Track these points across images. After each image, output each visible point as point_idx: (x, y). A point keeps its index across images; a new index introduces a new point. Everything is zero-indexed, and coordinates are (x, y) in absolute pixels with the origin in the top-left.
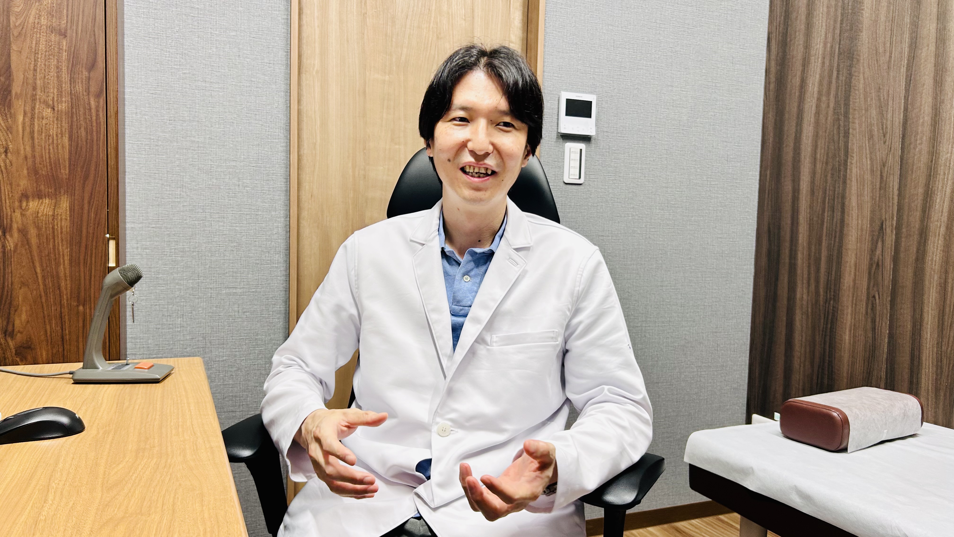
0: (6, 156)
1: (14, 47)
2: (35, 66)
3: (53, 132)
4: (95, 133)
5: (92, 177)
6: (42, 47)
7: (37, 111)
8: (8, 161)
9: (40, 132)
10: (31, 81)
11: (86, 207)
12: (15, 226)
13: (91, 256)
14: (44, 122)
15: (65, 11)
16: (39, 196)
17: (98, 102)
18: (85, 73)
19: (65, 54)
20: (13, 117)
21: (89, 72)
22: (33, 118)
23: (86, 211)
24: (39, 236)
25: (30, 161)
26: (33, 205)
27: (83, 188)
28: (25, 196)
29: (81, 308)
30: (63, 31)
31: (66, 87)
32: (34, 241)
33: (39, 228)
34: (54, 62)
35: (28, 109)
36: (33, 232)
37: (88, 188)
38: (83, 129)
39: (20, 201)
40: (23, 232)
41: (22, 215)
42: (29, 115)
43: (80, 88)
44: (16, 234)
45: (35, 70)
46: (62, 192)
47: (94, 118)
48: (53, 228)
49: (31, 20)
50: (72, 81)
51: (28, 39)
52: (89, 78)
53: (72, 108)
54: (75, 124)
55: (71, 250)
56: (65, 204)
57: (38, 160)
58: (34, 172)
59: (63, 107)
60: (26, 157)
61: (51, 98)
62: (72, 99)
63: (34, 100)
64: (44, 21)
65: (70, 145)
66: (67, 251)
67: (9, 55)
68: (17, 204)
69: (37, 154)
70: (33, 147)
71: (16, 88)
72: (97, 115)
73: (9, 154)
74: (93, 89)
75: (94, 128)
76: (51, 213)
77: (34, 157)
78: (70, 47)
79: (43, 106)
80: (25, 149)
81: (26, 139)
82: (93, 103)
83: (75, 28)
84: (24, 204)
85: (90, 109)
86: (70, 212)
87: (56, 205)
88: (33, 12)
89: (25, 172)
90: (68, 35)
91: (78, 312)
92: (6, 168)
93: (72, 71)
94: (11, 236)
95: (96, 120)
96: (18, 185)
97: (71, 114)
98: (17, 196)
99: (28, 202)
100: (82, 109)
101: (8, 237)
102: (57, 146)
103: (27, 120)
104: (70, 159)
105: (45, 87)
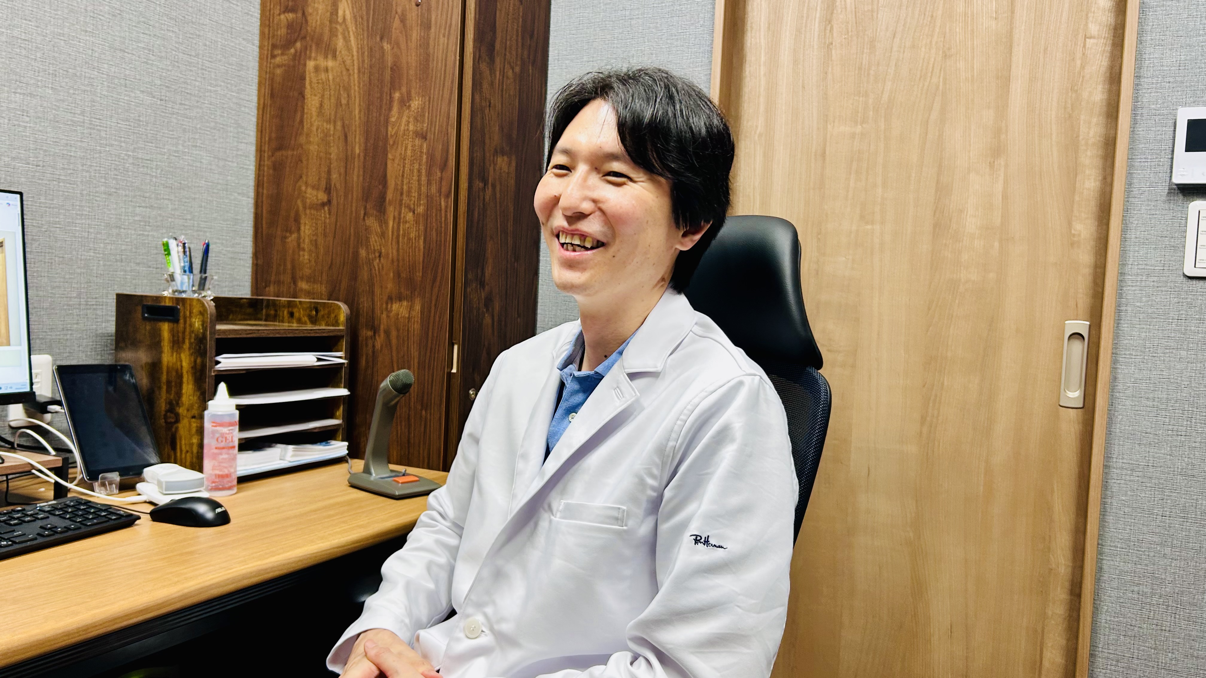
0: (380, 260)
1: (390, 156)
2: (403, 172)
3: (412, 235)
4: (443, 235)
5: (439, 279)
6: (409, 152)
7: (402, 216)
8: (380, 265)
9: (404, 236)
10: (399, 188)
11: (433, 308)
12: (382, 327)
13: (434, 360)
14: (407, 225)
15: (427, 114)
16: (400, 299)
17: (447, 202)
18: (439, 174)
19: (425, 157)
20: (386, 223)
21: (442, 173)
22: (399, 223)
23: (432, 315)
24: (398, 337)
25: (395, 264)
26: (395, 307)
27: (432, 290)
28: (390, 299)
29: (424, 412)
30: (424, 134)
31: (424, 189)
32: (394, 341)
33: (398, 330)
34: (416, 166)
35: (396, 214)
36: (394, 333)
37: (436, 290)
38: (434, 230)
39: (387, 304)
40: (387, 333)
41: (388, 316)
42: (397, 220)
43: (434, 189)
44: (382, 335)
45: (403, 176)
46: (416, 293)
47: (443, 219)
48: (408, 329)
49: (402, 128)
50: (429, 183)
51: (399, 147)
52: (441, 179)
53: (428, 210)
54: (429, 226)
55: (420, 353)
56: (418, 307)
57: (401, 264)
58: (398, 275)
59: (421, 210)
60: (393, 261)
61: (412, 202)
62: (428, 201)
63: (401, 205)
64: (411, 127)
65: (424, 248)
66: (416, 354)
67: (386, 164)
68: (384, 306)
69: (400, 258)
70: (398, 250)
71: (390, 195)
72: (446, 215)
73: (382, 259)
74: (444, 189)
75: (443, 229)
76: (407, 315)
77: (398, 260)
78: (428, 150)
79: (407, 210)
80: (392, 253)
81: (394, 244)
82: (443, 203)
83: (433, 129)
84: (389, 306)
85: (441, 210)
86: (421, 315)
87: (411, 308)
88: (404, 119)
89: (392, 274)
90: (428, 138)
91: (421, 417)
92: (379, 272)
93: (429, 174)
94: (379, 336)
95: (445, 220)
96: (387, 288)
97: (427, 216)
98: (385, 298)
99: (392, 304)
100: (434, 211)
101: (377, 337)
102: (415, 249)
103: (395, 225)
104: (423, 262)
105: (409, 191)
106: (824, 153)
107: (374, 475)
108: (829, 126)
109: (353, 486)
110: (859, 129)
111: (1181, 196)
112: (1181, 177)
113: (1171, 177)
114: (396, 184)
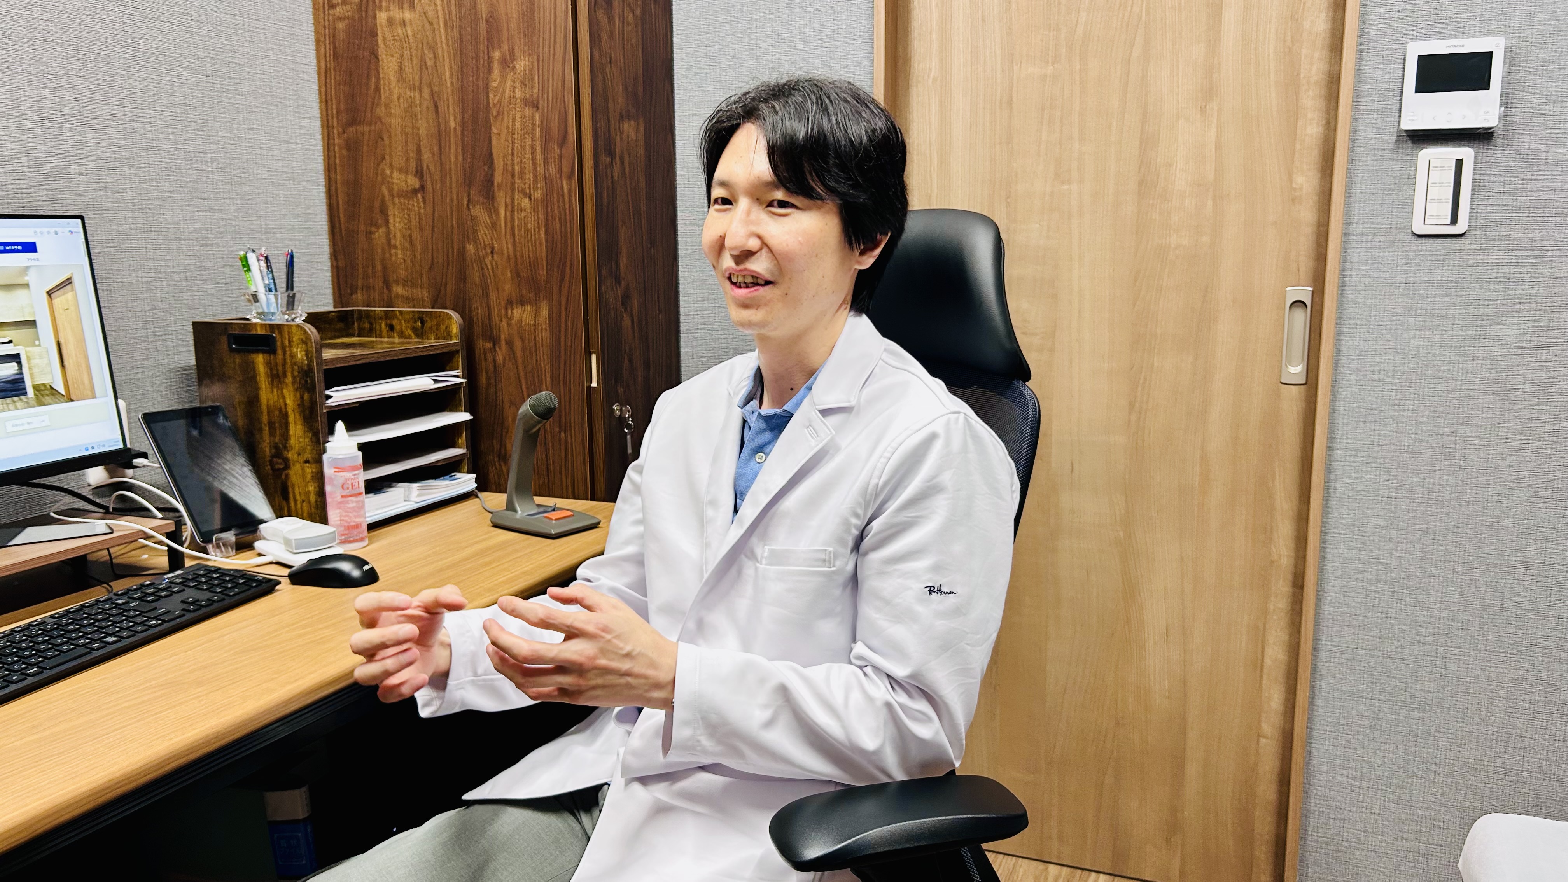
0: (492, 257)
1: (494, 130)
2: (513, 149)
3: (531, 226)
4: (568, 224)
5: (567, 278)
6: (518, 125)
7: (516, 202)
8: (494, 263)
9: (520, 226)
10: (510, 168)
11: (563, 313)
12: (503, 337)
13: (570, 374)
14: (523, 214)
15: (537, 77)
16: (522, 303)
17: (570, 185)
18: (557, 151)
19: (538, 130)
20: (497, 212)
21: (561, 150)
22: (513, 211)
23: (563, 319)
24: (523, 349)
25: (513, 260)
26: (517, 312)
27: (560, 291)
28: (510, 303)
29: (563, 435)
30: (535, 102)
31: (540, 169)
32: (519, 353)
33: (523, 340)
34: (529, 142)
35: (509, 200)
36: (518, 344)
37: (565, 292)
38: (557, 219)
39: (506, 309)
40: (510, 343)
41: (509, 325)
42: (510, 208)
43: (553, 170)
44: (504, 347)
45: (513, 154)
46: (542, 296)
47: (567, 206)
48: (535, 340)
49: (507, 95)
50: (546, 161)
51: (506, 118)
52: (561, 156)
53: (547, 195)
54: (550, 215)
55: (552, 365)
56: (544, 312)
57: (519, 260)
58: (517, 274)
59: (538, 194)
60: (509, 257)
61: (527, 185)
62: (546, 183)
63: (513, 190)
64: (518, 94)
65: (547, 241)
66: (548, 367)
67: (490, 140)
68: (503, 311)
69: (518, 254)
70: (514, 245)
71: (498, 178)
72: (570, 202)
73: (495, 256)
74: (566, 169)
75: (568, 218)
76: (532, 322)
77: (516, 257)
78: (542, 122)
79: (521, 195)
80: (508, 248)
81: (508, 237)
82: (565, 186)
83: (546, 96)
84: (510, 312)
85: (563, 195)
86: (549, 321)
87: (537, 313)
88: (509, 83)
89: (509, 274)
90: (540, 106)
91: (560, 440)
92: (493, 271)
93: (545, 150)
94: (500, 348)
95: (569, 207)
96: (504, 290)
97: (546, 201)
98: (503, 303)
99: (512, 309)
100: (555, 195)
101: (497, 349)
102: (535, 242)
103: (508, 214)
104: (547, 257)
105: (522, 173)
106: (1011, 101)
107: (520, 512)
108: (1015, 68)
109: (496, 526)
110: (1050, 70)
111: (1410, 144)
112: (1410, 123)
113: (1399, 122)
114: (505, 164)
